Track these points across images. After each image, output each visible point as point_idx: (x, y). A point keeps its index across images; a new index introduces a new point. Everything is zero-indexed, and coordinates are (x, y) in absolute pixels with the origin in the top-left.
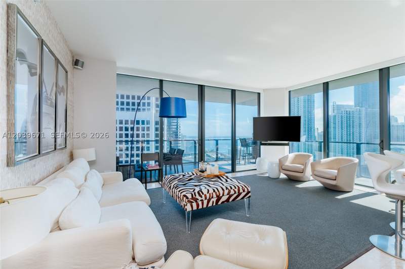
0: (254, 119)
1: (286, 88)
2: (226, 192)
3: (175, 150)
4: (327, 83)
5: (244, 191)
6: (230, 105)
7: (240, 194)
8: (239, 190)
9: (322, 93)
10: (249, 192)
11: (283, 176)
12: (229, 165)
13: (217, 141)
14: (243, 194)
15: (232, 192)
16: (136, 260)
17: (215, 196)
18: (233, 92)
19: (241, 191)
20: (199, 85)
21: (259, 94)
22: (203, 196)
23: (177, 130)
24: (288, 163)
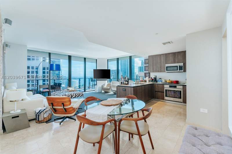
0: (94, 70)
1: (106, 58)
2: (75, 94)
3: (57, 83)
4: (118, 58)
5: (81, 94)
6: (84, 62)
7: (80, 95)
8: (79, 94)
9: (116, 61)
10: (83, 95)
11: (103, 92)
12: (83, 90)
13: (80, 79)
14: (81, 95)
15: (77, 94)
16: (45, 106)
17: (70, 95)
18: (85, 59)
19: (80, 94)
20: (69, 56)
21: (96, 60)
22: (66, 96)
23: (59, 73)
24: (105, 87)
